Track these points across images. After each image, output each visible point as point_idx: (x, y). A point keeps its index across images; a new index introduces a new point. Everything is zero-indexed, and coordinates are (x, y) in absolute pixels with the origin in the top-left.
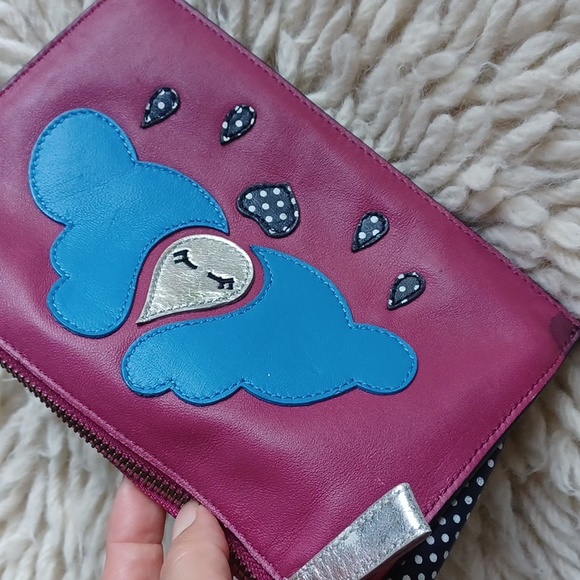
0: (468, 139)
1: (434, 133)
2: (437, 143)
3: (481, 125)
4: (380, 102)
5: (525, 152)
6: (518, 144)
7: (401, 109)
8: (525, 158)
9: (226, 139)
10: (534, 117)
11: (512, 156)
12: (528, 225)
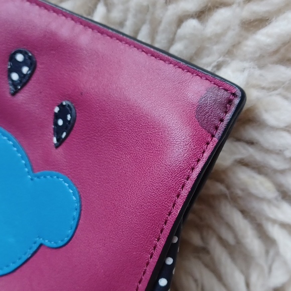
0: (217, 43)
1: (183, 38)
2: (186, 48)
3: (229, 28)
4: (126, 11)
5: (276, 52)
6: (268, 45)
7: (148, 17)
8: (275, 58)
10: (282, 17)
11: (262, 57)
12: (282, 125)
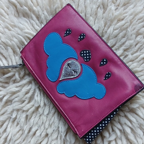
9: (79, 40)
